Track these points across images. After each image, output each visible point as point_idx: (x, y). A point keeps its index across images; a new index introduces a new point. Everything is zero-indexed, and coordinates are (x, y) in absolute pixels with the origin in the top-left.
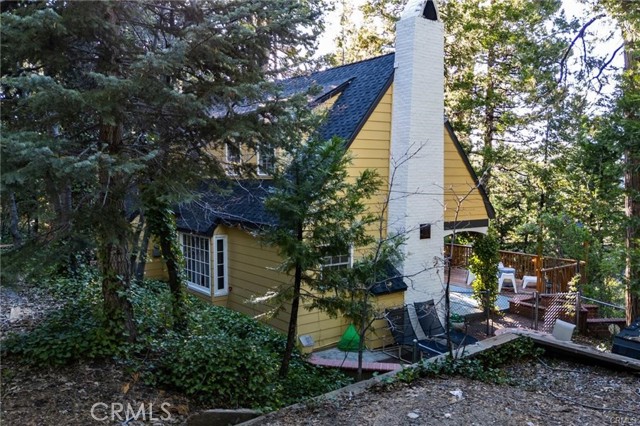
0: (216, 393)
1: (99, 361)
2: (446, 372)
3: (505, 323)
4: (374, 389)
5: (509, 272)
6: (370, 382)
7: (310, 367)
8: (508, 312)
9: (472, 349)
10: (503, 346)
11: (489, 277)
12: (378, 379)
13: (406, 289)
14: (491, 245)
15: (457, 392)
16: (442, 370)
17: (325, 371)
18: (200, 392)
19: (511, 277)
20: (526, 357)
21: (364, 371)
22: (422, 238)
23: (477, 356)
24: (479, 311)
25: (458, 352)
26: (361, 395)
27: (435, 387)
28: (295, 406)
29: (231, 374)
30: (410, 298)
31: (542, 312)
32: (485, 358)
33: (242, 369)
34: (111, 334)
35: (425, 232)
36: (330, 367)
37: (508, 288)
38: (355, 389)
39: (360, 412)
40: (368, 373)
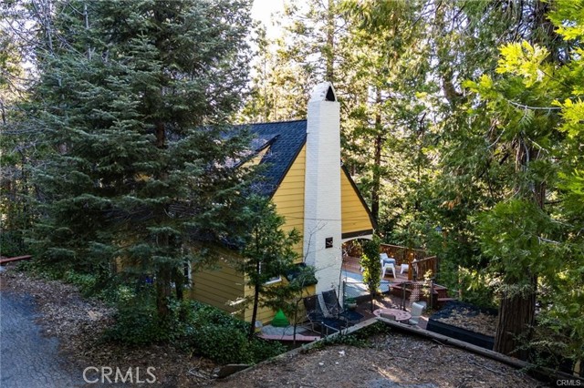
0: (225, 358)
1: (160, 343)
2: (338, 342)
3: (385, 303)
4: (302, 352)
5: (390, 262)
6: (300, 349)
7: (261, 340)
8: (387, 293)
9: (352, 329)
10: (369, 326)
11: (374, 269)
12: (304, 347)
13: (316, 283)
14: (375, 247)
15: (342, 353)
16: (336, 342)
17: (271, 342)
18: (217, 357)
19: (391, 266)
20: (380, 332)
21: (297, 342)
22: (327, 247)
23: (354, 333)
24: (368, 293)
25: (344, 331)
26: (296, 355)
27: (332, 350)
28: (266, 362)
29: (231, 347)
30: (320, 289)
31: (409, 294)
32: (359, 334)
33: (236, 345)
34: (165, 327)
35: (329, 243)
36: (273, 340)
37: (389, 275)
38: (293, 352)
39: (297, 363)
40: (300, 343)
